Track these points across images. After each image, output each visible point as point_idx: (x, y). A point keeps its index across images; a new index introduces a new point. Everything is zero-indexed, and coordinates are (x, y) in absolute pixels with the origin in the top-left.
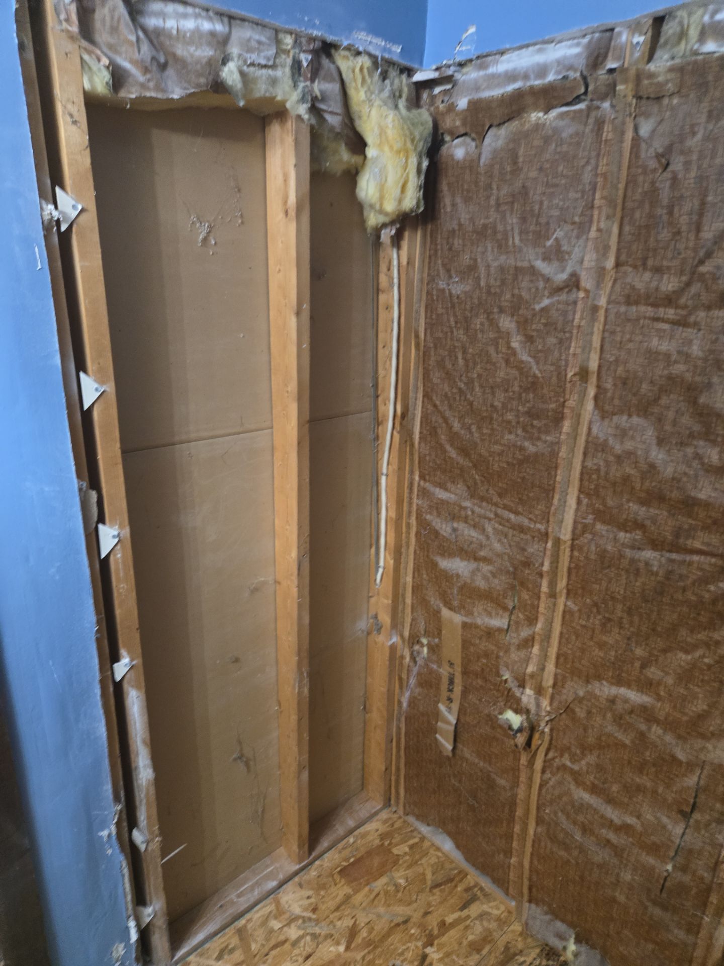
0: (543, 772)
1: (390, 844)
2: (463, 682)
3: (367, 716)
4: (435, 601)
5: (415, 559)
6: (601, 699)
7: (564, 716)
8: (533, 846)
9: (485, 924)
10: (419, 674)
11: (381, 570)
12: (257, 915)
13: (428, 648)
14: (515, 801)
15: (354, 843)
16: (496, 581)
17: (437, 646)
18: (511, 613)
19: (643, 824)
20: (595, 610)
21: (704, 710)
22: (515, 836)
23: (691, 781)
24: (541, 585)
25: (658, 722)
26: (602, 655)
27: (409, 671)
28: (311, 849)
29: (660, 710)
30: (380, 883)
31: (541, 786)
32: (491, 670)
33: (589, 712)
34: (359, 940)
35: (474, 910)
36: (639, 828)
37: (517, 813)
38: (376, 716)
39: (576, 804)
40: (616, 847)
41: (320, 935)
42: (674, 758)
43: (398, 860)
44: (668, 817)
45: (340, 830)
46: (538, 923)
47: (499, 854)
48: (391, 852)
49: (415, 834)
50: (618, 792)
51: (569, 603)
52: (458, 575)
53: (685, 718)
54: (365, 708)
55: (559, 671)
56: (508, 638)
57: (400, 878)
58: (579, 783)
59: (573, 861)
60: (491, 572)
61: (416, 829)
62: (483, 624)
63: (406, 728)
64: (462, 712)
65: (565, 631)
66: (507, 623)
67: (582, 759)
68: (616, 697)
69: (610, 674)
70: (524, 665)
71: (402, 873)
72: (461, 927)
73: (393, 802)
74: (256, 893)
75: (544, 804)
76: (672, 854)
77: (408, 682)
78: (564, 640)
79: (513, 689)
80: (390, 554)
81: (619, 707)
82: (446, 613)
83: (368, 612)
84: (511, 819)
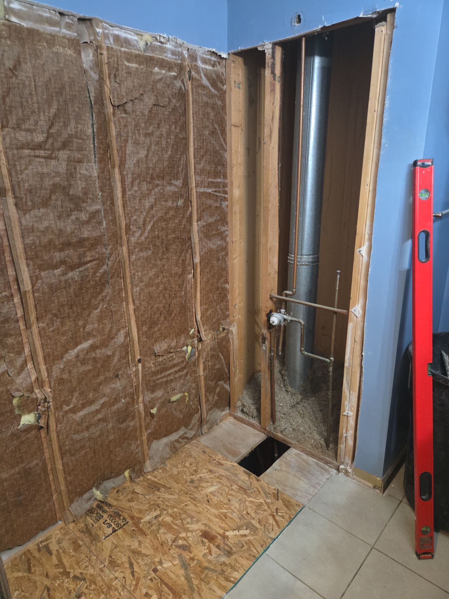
6: (73, 360)
8: (64, 473)
9: (65, 541)
14: (45, 464)
18: (5, 358)
19: (107, 396)
20: (55, 318)
21: (110, 327)
23: (115, 360)
24: (19, 328)
26: (66, 338)
29: (97, 341)
31: (58, 436)
33: (69, 372)
35: (54, 547)
36: (107, 399)
37: (48, 469)
39: (79, 422)
40: (103, 418)
42: (107, 356)
44: (113, 383)
46: (78, 508)
50: (93, 395)
51: (40, 325)
53: (106, 336)
55: (48, 365)
58: (76, 412)
65: (43, 341)
66: (5, 366)
67: (73, 399)
68: (78, 352)
69: (72, 344)
70: (29, 379)
76: (121, 395)
78: (44, 347)
81: (82, 356)
84: (46, 476)
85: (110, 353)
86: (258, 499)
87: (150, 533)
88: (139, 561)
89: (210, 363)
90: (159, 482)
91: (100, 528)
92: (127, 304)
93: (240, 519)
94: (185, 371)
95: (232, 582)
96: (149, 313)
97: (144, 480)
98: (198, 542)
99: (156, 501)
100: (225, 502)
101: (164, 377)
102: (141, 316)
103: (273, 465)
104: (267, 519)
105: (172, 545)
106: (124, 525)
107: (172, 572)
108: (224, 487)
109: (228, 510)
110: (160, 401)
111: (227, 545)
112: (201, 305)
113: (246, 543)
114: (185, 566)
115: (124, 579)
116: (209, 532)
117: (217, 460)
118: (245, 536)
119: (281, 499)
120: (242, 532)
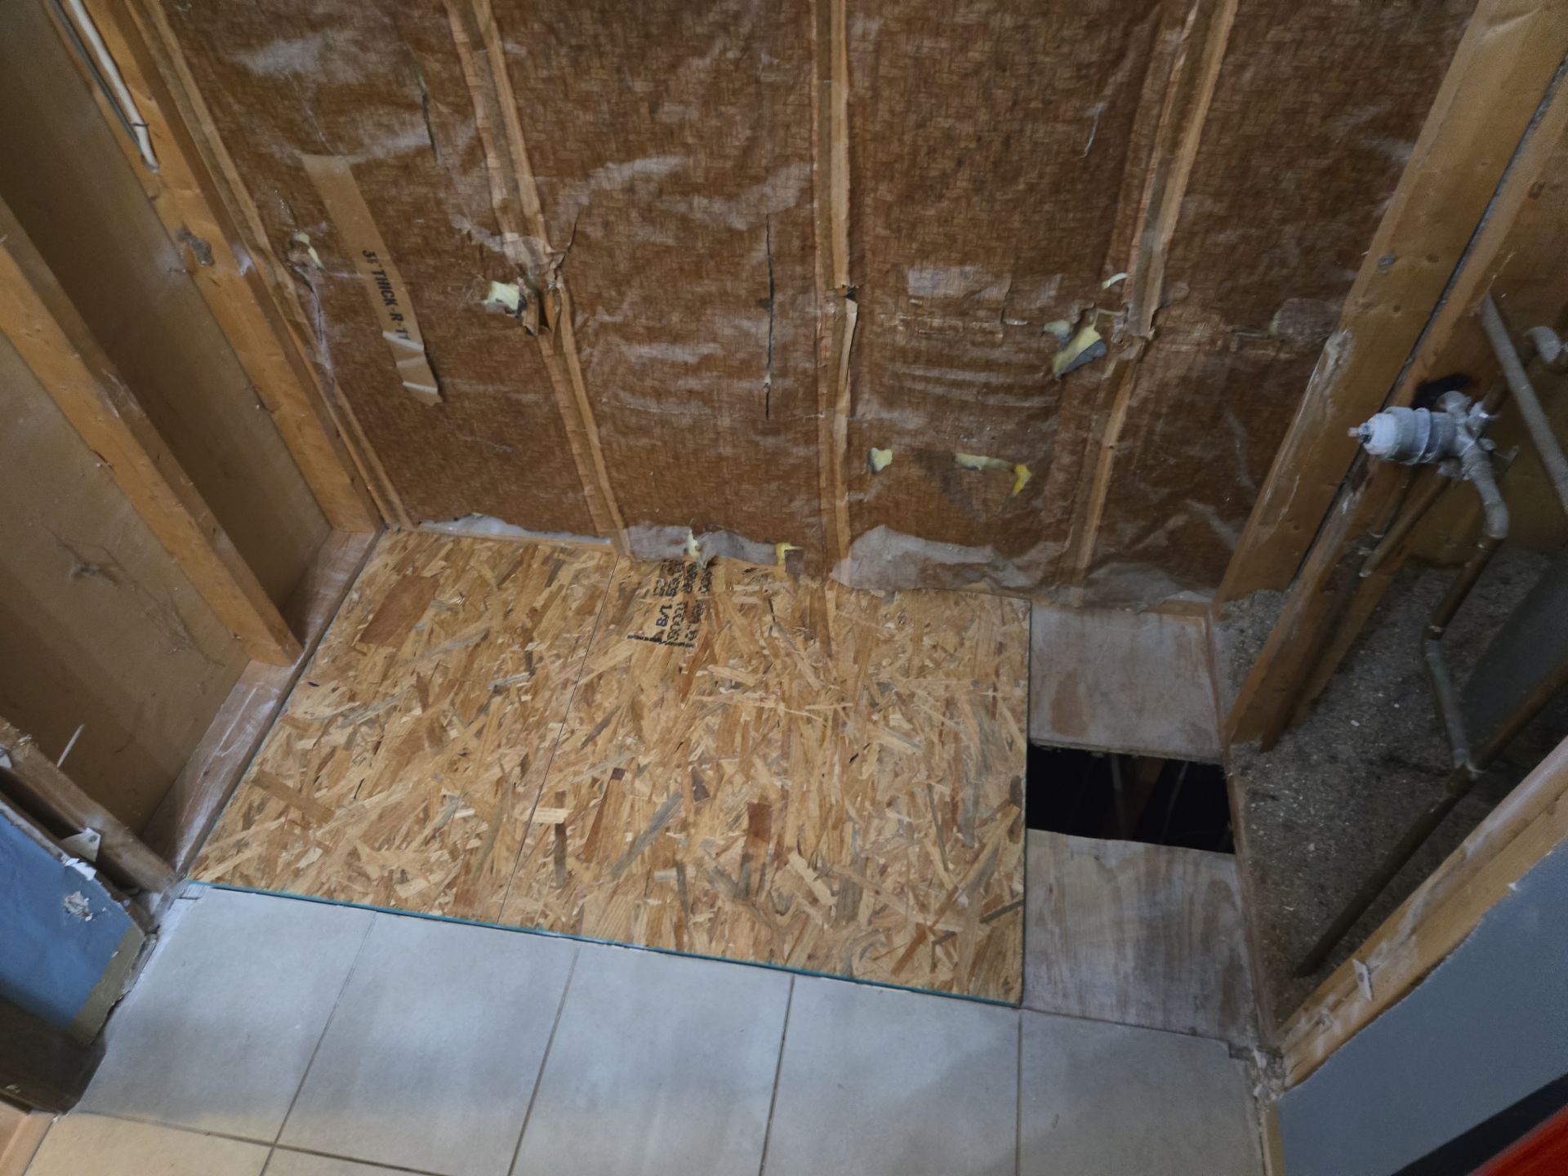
0: (579, 350)
1: (415, 569)
2: (403, 276)
3: (275, 417)
4: (283, 151)
5: (196, 80)
6: (615, 195)
7: (575, 250)
8: (604, 456)
9: (585, 582)
10: (324, 301)
11: (141, 132)
12: (271, 750)
13: (316, 248)
14: (559, 413)
15: (360, 597)
16: (373, 57)
17: (330, 234)
18: (426, 112)
19: (722, 345)
20: (553, 41)
21: (748, 139)
22: (578, 459)
23: (760, 253)
24: (451, 33)
25: (696, 189)
26: (592, 119)
27: (304, 306)
28: (300, 636)
29: (695, 168)
30: (427, 619)
31: (584, 371)
32: (439, 233)
33: (606, 225)
34: (435, 689)
35: (565, 576)
36: (720, 352)
37: (568, 428)
38: (291, 409)
39: (637, 368)
40: (703, 393)
41: (378, 716)
42: (731, 231)
43: (437, 581)
44: (749, 318)
45: (330, 594)
46: (645, 543)
47: (566, 493)
48: (423, 578)
49: (443, 540)
50: (681, 321)
51: (509, 46)
52: (297, 76)
53: (729, 164)
54: (263, 406)
55: (540, 179)
56: (440, 161)
57: (451, 597)
58: (629, 338)
59: (659, 443)
60: (356, 42)
61: (442, 535)
62: (388, 152)
63: (351, 403)
64: (424, 326)
65: (522, 102)
66: (426, 133)
67: (622, 301)
68: (633, 179)
69: (613, 146)
70: (486, 196)
71: (450, 592)
72: (558, 601)
73: (388, 520)
74: (251, 730)
75: (598, 394)
76: (765, 361)
77: (312, 325)
78: (527, 120)
79: (486, 244)
80: (138, 88)
81: (643, 193)
82: (313, 164)
83: (167, 234)
84: (563, 440)
85: (739, 224)
86: (946, 869)
87: (694, 703)
88: (621, 732)
89: (1160, 426)
90: (831, 623)
91: (647, 611)
92: (826, 74)
93: (853, 862)
94: (1036, 402)
95: (679, 943)
96: (907, 138)
97: (813, 593)
98: (730, 810)
99: (776, 656)
100: (879, 797)
101: (938, 381)
102: (873, 140)
103: (1111, 843)
104: (902, 926)
105: (691, 763)
106: (681, 644)
107: (632, 807)
108: (923, 767)
109: (861, 816)
110: (907, 440)
111: (763, 875)
112: (1188, 193)
113: (795, 916)
114: (659, 823)
115: (567, 735)
116: (770, 815)
117: (999, 695)
118: (814, 901)
119: (993, 931)
120: (821, 889)
